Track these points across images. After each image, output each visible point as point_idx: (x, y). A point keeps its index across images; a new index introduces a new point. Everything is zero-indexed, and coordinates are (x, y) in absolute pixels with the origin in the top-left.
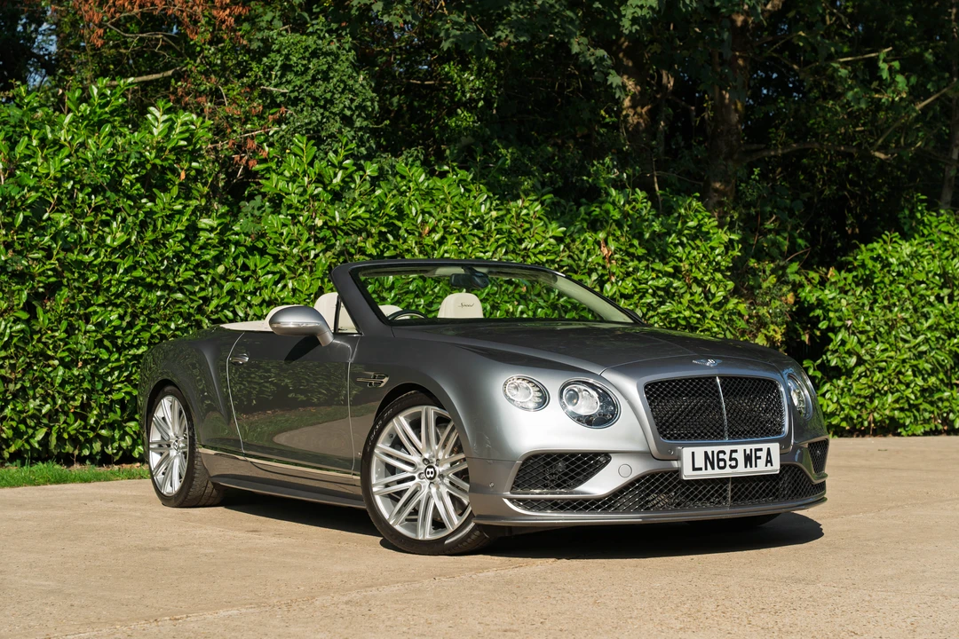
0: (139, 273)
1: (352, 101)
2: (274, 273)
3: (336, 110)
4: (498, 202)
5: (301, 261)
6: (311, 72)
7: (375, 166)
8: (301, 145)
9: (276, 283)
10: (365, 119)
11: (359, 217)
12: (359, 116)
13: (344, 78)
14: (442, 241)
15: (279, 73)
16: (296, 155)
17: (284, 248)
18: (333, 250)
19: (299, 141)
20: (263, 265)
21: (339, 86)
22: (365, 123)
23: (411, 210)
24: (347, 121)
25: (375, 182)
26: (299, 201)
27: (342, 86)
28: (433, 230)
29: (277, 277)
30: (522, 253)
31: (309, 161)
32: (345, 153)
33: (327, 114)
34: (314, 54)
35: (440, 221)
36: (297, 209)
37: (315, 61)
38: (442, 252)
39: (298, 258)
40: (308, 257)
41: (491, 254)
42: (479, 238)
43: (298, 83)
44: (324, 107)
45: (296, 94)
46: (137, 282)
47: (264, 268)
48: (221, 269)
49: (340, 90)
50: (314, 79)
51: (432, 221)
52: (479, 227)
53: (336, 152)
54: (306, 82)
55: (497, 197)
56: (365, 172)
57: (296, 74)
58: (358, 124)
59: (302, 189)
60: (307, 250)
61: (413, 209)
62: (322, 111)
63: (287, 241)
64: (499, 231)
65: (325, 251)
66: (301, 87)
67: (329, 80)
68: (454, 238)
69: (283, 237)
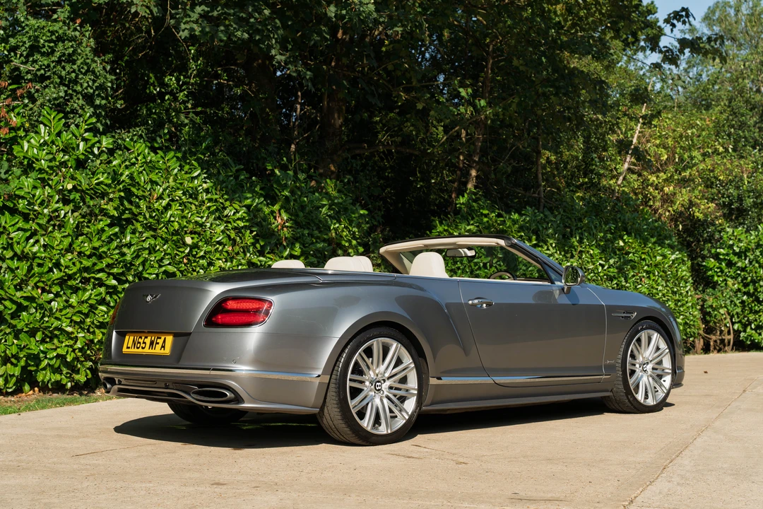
1: (94, 81)
2: (25, 230)
3: (79, 89)
4: (207, 176)
5: (51, 219)
6: (58, 54)
7: (110, 140)
8: (49, 117)
9: (28, 239)
10: (104, 99)
11: (101, 183)
12: (99, 95)
13: (88, 61)
14: (168, 207)
15: (25, 53)
16: (45, 125)
17: (36, 208)
18: (80, 211)
19: (47, 113)
20: (13, 223)
21: (82, 68)
22: (104, 102)
23: (140, 179)
24: (89, 99)
25: (111, 153)
26: (48, 167)
27: (86, 68)
28: (160, 198)
29: (28, 234)
31: (57, 131)
32: (86, 127)
33: (70, 92)
34: (60, 39)
35: (165, 189)
36: (47, 173)
37: (60, 44)
38: (168, 216)
39: (48, 218)
40: (58, 216)
41: (205, 218)
42: (195, 205)
43: (46, 63)
44: (68, 86)
45: (42, 72)
47: (13, 225)
49: (83, 71)
50: (59, 62)
51: (159, 189)
52: (194, 196)
53: (77, 126)
54: (53, 62)
55: (205, 171)
56: (101, 144)
57: (43, 54)
58: (98, 102)
59: (51, 156)
60: (56, 210)
61: (142, 178)
62: (66, 89)
63: (39, 201)
64: (210, 200)
65: (73, 212)
66: (48, 66)
67: (74, 62)
68: (178, 205)
69: (36, 198)
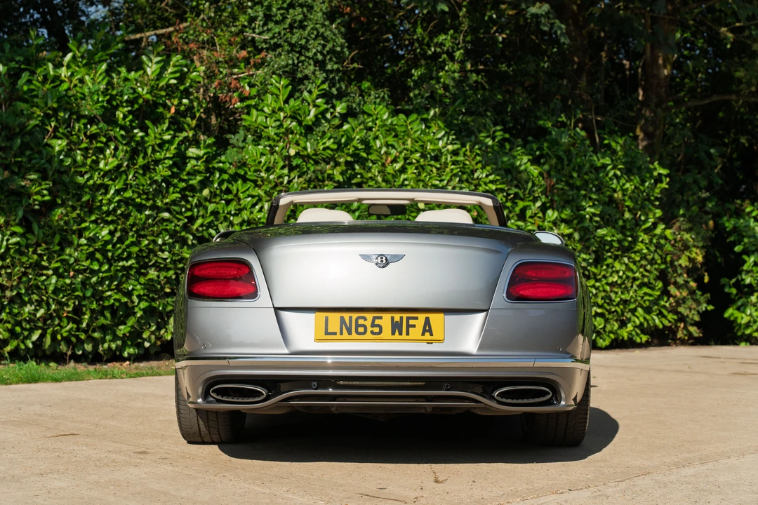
0: (129, 194)
1: (324, 46)
2: (253, 197)
3: (310, 54)
4: (454, 137)
5: (276, 185)
6: (289, 21)
7: (344, 105)
8: (278, 85)
9: (254, 205)
10: (336, 63)
11: (328, 148)
12: (330, 60)
13: (317, 26)
14: (403, 170)
15: (261, 23)
16: (272, 94)
17: (262, 174)
18: (305, 177)
19: (276, 81)
20: (244, 190)
21: (313, 33)
22: (336, 67)
23: (375, 143)
24: (321, 65)
25: (344, 118)
26: (275, 134)
27: (315, 33)
28: (395, 161)
29: (255, 200)
30: (475, 182)
31: (284, 99)
32: (318, 93)
33: (303, 58)
34: (291, 5)
35: (401, 153)
36: (274, 140)
37: (291, 11)
38: (401, 179)
39: (273, 184)
40: (282, 183)
41: (446, 182)
42: (436, 168)
43: (277, 30)
44: (299, 52)
45: (275, 40)
46: (127, 202)
47: (244, 192)
48: (206, 192)
49: (313, 36)
50: (291, 27)
51: (394, 152)
52: (436, 158)
53: (310, 92)
54: (284, 29)
55: (453, 132)
56: (335, 110)
57: (277, 23)
58: (329, 67)
59: (278, 123)
60: (280, 177)
61: (378, 142)
62: (297, 55)
63: (264, 168)
64: (454, 163)
65: (299, 177)
66: (279, 33)
67: (304, 28)
68: (414, 168)
69: (262, 165)
